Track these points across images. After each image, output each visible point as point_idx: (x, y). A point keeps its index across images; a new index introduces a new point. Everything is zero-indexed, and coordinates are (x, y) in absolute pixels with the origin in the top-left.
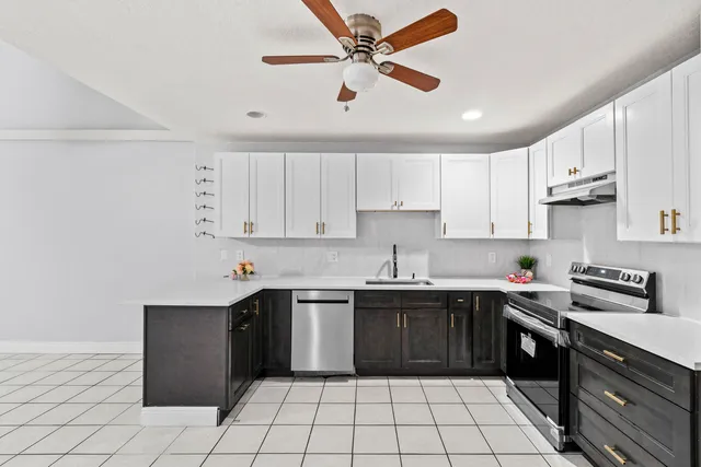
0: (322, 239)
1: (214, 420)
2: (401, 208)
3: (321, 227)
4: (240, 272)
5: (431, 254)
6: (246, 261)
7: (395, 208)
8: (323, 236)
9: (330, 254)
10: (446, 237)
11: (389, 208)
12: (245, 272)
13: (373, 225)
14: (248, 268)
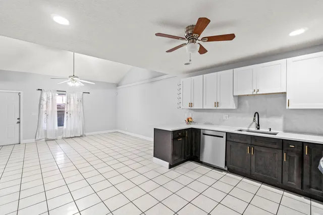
0: (216, 109)
1: (168, 167)
2: (258, 93)
3: (217, 104)
4: (187, 121)
5: (285, 119)
6: (189, 117)
7: (255, 93)
8: (218, 108)
9: (225, 116)
10: (290, 108)
11: (251, 94)
12: (189, 121)
13: (246, 102)
14: (190, 120)
